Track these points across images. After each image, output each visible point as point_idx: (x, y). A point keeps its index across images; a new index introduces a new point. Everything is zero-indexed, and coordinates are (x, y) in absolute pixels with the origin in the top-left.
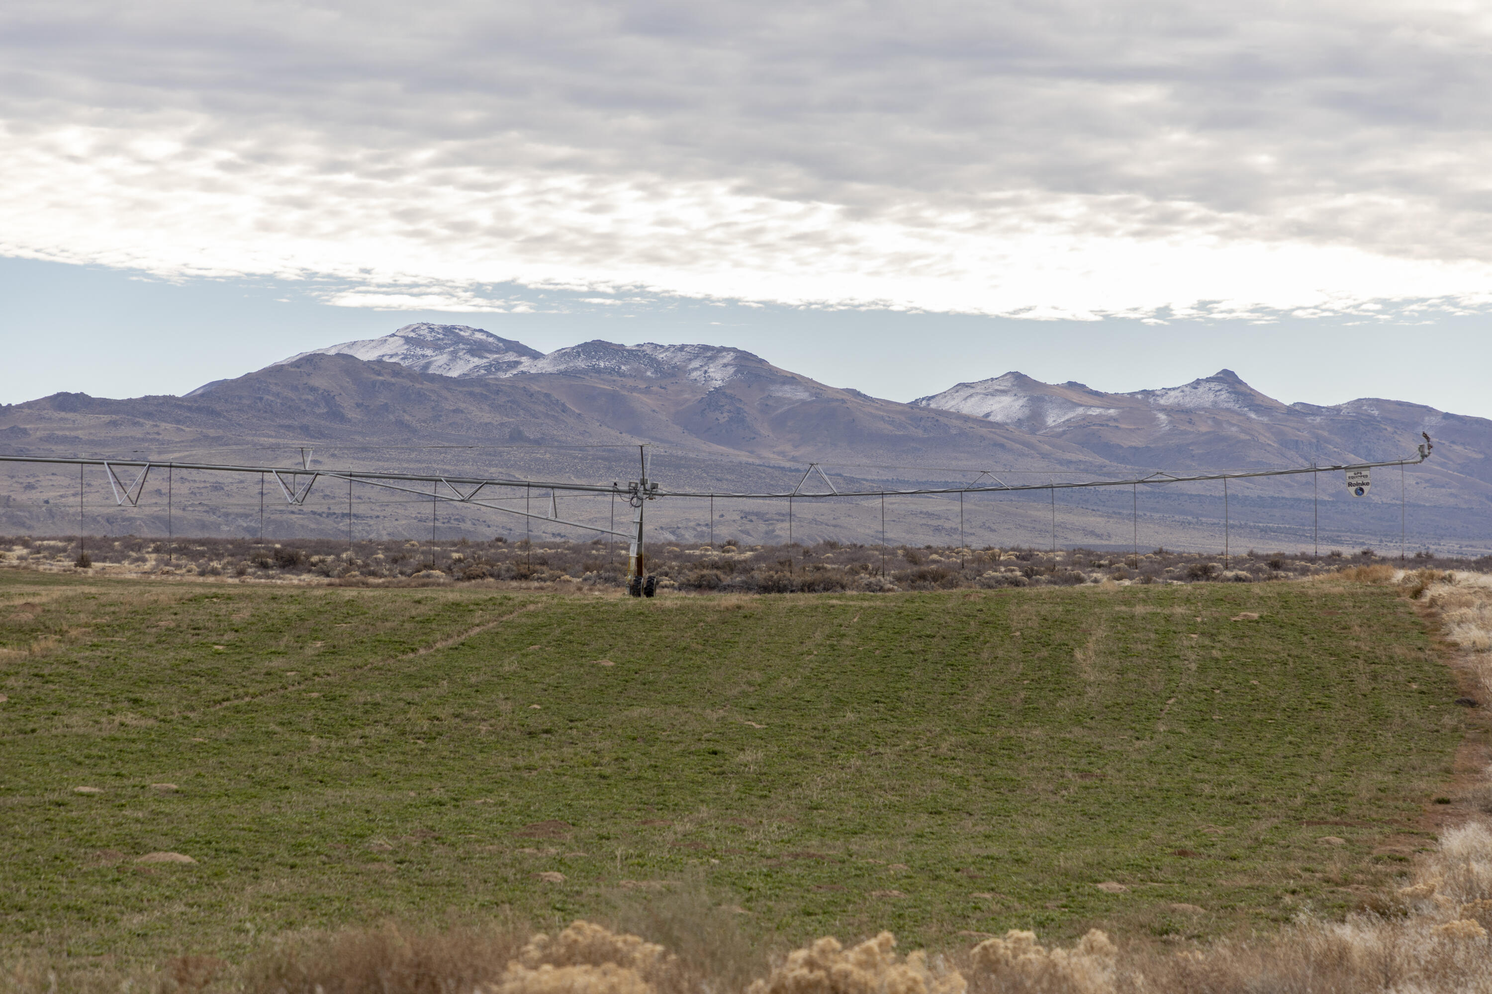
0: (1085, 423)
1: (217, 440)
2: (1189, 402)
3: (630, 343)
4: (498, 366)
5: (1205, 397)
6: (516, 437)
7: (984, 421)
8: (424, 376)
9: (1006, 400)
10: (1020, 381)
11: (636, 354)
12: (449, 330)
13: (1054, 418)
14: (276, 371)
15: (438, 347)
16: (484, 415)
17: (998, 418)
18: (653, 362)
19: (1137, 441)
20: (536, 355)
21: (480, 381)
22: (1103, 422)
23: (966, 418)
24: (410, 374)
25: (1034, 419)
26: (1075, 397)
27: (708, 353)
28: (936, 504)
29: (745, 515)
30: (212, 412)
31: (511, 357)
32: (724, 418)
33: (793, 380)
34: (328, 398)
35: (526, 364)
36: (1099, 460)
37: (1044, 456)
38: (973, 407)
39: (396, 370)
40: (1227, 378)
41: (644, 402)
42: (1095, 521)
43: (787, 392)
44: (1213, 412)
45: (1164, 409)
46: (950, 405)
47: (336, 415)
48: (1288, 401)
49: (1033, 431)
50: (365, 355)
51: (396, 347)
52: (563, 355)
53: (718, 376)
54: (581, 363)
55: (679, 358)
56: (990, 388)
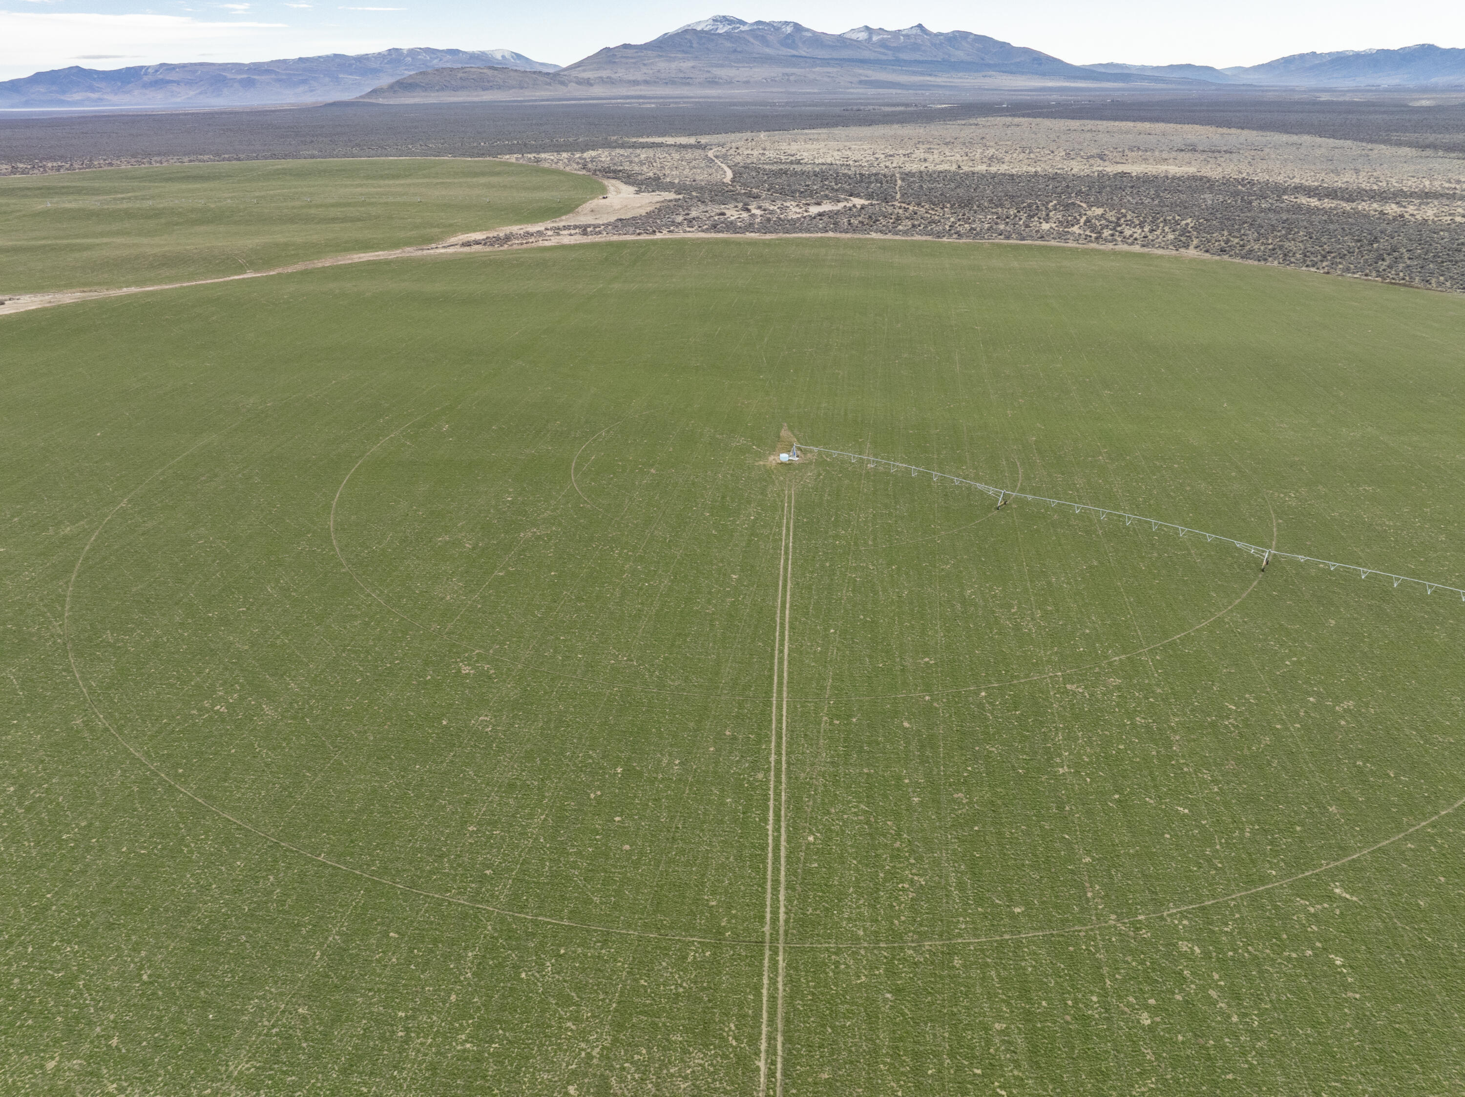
0: (883, 40)
2: (910, 33)
3: (767, 21)
4: (735, 28)
5: (914, 31)
7: (857, 40)
8: (715, 32)
9: (863, 33)
10: (867, 28)
11: (769, 24)
12: (724, 17)
13: (875, 38)
15: (720, 23)
16: (728, 44)
17: (860, 39)
18: (773, 26)
19: (895, 45)
20: (745, 24)
21: (729, 34)
22: (887, 39)
23: (852, 39)
24: (710, 32)
25: (870, 38)
26: (881, 32)
27: (787, 23)
30: (661, 47)
31: (738, 25)
32: (790, 42)
33: (808, 30)
34: (688, 42)
35: (742, 27)
36: (885, 51)
37: (870, 50)
38: (854, 36)
39: (707, 32)
40: (920, 25)
41: (770, 38)
43: (806, 33)
44: (916, 35)
45: (903, 35)
46: (847, 36)
47: (691, 47)
48: (934, 32)
49: (869, 43)
50: (699, 28)
51: (707, 24)
53: (789, 29)
54: (755, 27)
55: (779, 25)
56: (859, 30)
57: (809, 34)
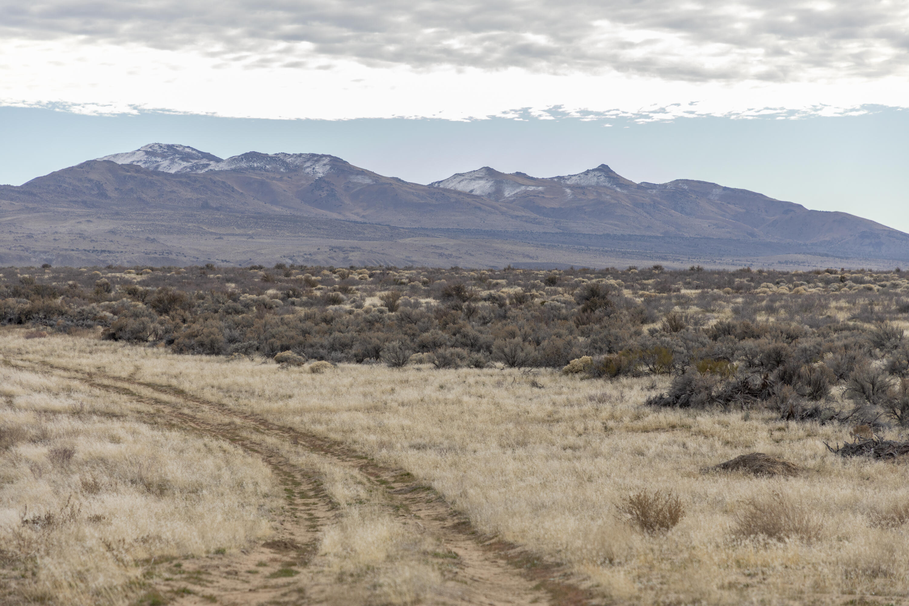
0: (526, 195)
1: (33, 210)
2: (584, 182)
3: (271, 153)
4: (197, 167)
5: (593, 180)
6: (205, 206)
7: (470, 195)
8: (156, 172)
9: (482, 182)
10: (489, 172)
11: (275, 159)
13: (509, 192)
14: (70, 170)
15: (164, 156)
16: (187, 194)
17: (478, 193)
18: (284, 163)
19: (555, 205)
20: (218, 160)
21: (186, 175)
22: (536, 194)
23: (460, 193)
24: (146, 171)
25: (498, 193)
26: (520, 180)
27: (315, 158)
28: (441, 241)
29: (332, 249)
30: (31, 194)
31: (204, 161)
32: (324, 194)
33: (362, 172)
34: (99, 185)
35: (213, 166)
36: (534, 215)
37: (503, 213)
38: (464, 187)
39: (138, 169)
40: (604, 169)
41: (279, 186)
42: (529, 249)
43: (359, 179)
44: (597, 188)
45: (570, 187)
46: (451, 186)
47: (103, 194)
48: (637, 181)
49: (497, 200)
50: (120, 162)
51: (141, 156)
52: (233, 159)
53: (320, 170)
54: (244, 165)
55: (298, 161)
56: (473, 176)
57: (368, 181)
